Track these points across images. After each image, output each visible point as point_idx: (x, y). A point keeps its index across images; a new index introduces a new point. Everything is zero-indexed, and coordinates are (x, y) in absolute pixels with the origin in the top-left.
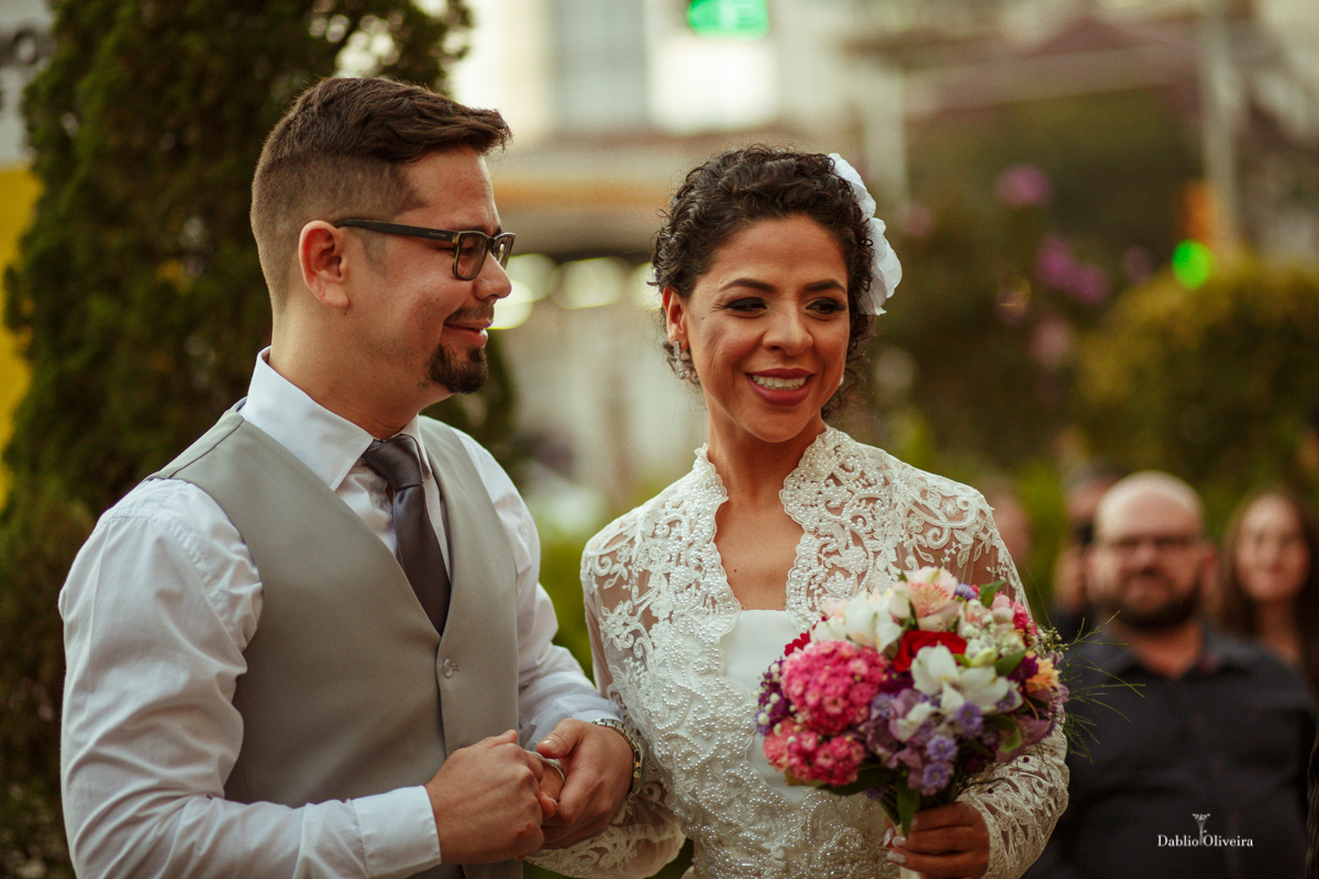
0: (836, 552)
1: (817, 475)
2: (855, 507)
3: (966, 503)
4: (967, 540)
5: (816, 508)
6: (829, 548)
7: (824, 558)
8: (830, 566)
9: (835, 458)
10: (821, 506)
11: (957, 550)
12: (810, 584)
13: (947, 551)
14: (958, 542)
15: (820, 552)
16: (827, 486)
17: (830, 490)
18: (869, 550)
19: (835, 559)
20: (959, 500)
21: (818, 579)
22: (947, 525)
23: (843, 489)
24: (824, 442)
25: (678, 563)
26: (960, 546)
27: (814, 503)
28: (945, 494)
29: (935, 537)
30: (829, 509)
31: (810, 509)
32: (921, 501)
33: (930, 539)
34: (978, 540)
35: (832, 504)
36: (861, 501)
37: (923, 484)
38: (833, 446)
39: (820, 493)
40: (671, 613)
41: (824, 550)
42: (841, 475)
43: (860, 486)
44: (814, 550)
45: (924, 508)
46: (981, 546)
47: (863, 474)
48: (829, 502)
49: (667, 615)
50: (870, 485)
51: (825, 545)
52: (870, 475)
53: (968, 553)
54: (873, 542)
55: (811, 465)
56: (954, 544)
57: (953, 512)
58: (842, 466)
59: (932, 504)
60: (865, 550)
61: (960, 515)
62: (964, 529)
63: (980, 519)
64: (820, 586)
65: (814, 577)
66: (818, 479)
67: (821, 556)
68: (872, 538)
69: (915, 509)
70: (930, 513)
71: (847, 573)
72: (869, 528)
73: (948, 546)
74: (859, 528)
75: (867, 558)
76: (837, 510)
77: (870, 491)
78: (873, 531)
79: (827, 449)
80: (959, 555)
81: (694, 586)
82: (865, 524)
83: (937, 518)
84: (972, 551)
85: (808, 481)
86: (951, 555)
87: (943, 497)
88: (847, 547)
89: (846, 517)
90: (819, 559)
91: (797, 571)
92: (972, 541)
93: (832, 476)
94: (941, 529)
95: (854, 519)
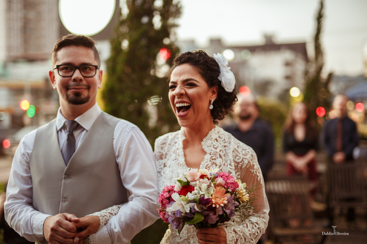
0: (215, 159)
1: (212, 138)
2: (221, 148)
3: (248, 152)
4: (246, 162)
5: (210, 147)
6: (213, 158)
7: (211, 160)
8: (212, 163)
9: (217, 135)
10: (212, 147)
11: (243, 164)
12: (206, 166)
13: (240, 163)
14: (244, 162)
15: (211, 158)
16: (214, 142)
17: (215, 143)
18: (224, 159)
19: (214, 161)
20: (247, 151)
21: (209, 166)
22: (242, 157)
23: (218, 143)
24: (215, 130)
25: (174, 153)
26: (244, 163)
27: (210, 146)
28: (244, 148)
29: (238, 159)
30: (214, 148)
31: (209, 147)
32: (237, 149)
33: (237, 159)
34: (249, 162)
35: (215, 147)
36: (222, 146)
37: (238, 145)
38: (217, 131)
39: (212, 143)
40: (170, 165)
41: (212, 158)
42: (218, 139)
43: (223, 142)
44: (209, 158)
45: (237, 151)
46: (250, 164)
47: (224, 140)
48: (214, 146)
49: (169, 166)
50: (226, 143)
51: (212, 157)
52: (226, 140)
53: (246, 165)
54: (225, 157)
55: (210, 136)
56: (243, 162)
57: (244, 154)
58: (219, 137)
59: (240, 150)
60: (222, 159)
61: (246, 155)
62: (246, 159)
63: (251, 157)
64: (209, 167)
65: (208, 165)
66: (212, 140)
67: (211, 159)
68: (224, 156)
69: (235, 151)
70: (238, 153)
71: (216, 165)
72: (224, 154)
73: (241, 162)
74: (222, 154)
75: (223, 161)
76: (216, 148)
77: (225, 144)
78: (225, 154)
79: (215, 132)
80: (243, 165)
81: (177, 160)
82: (223, 152)
83: (240, 154)
84: (247, 165)
85: (209, 140)
86: (241, 165)
87: (243, 149)
88: (218, 158)
89: (218, 150)
90: (210, 160)
91: (204, 162)
92: (247, 162)
93: (216, 139)
94: (240, 157)
95: (220, 151)
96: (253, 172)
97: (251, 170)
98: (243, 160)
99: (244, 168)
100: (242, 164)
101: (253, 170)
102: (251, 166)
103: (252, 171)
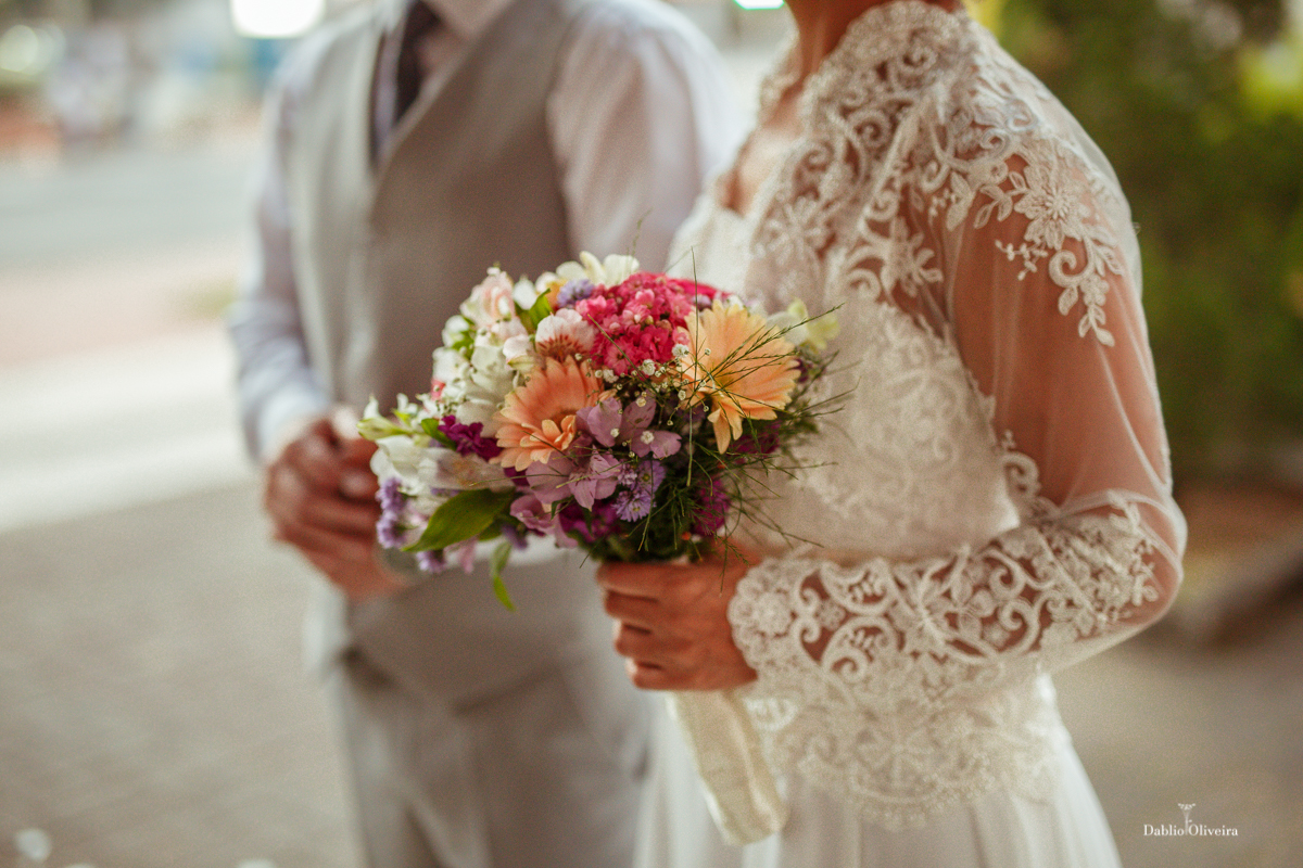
26: (953, 197)
46: (990, 208)
56: (946, 193)
86: (938, 208)
96: (1020, 258)
97: (999, 244)
98: (947, 184)
99: (957, 228)
100: (943, 204)
101: (1016, 248)
102: (1000, 218)
103: (1011, 255)
